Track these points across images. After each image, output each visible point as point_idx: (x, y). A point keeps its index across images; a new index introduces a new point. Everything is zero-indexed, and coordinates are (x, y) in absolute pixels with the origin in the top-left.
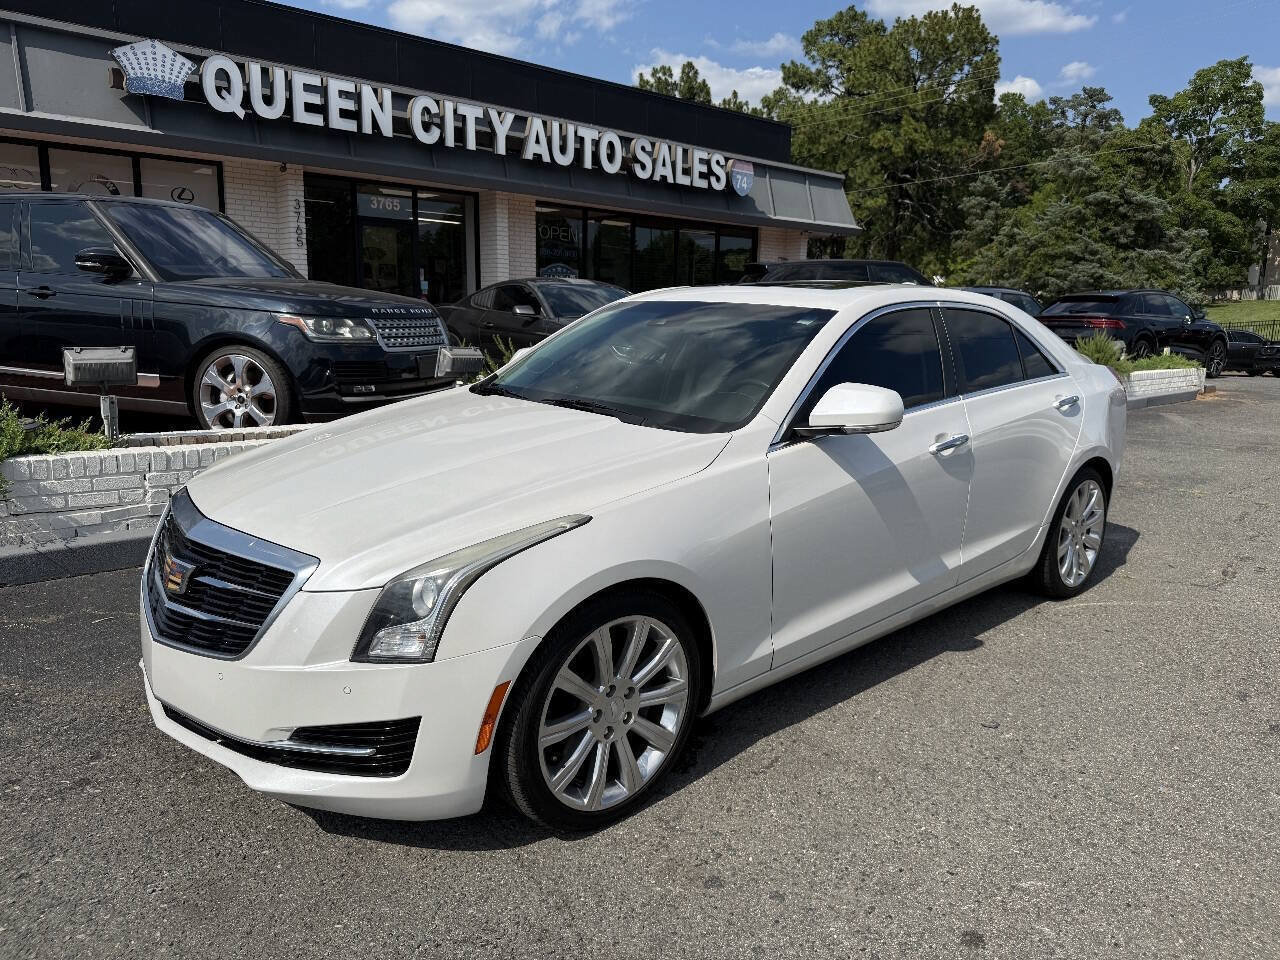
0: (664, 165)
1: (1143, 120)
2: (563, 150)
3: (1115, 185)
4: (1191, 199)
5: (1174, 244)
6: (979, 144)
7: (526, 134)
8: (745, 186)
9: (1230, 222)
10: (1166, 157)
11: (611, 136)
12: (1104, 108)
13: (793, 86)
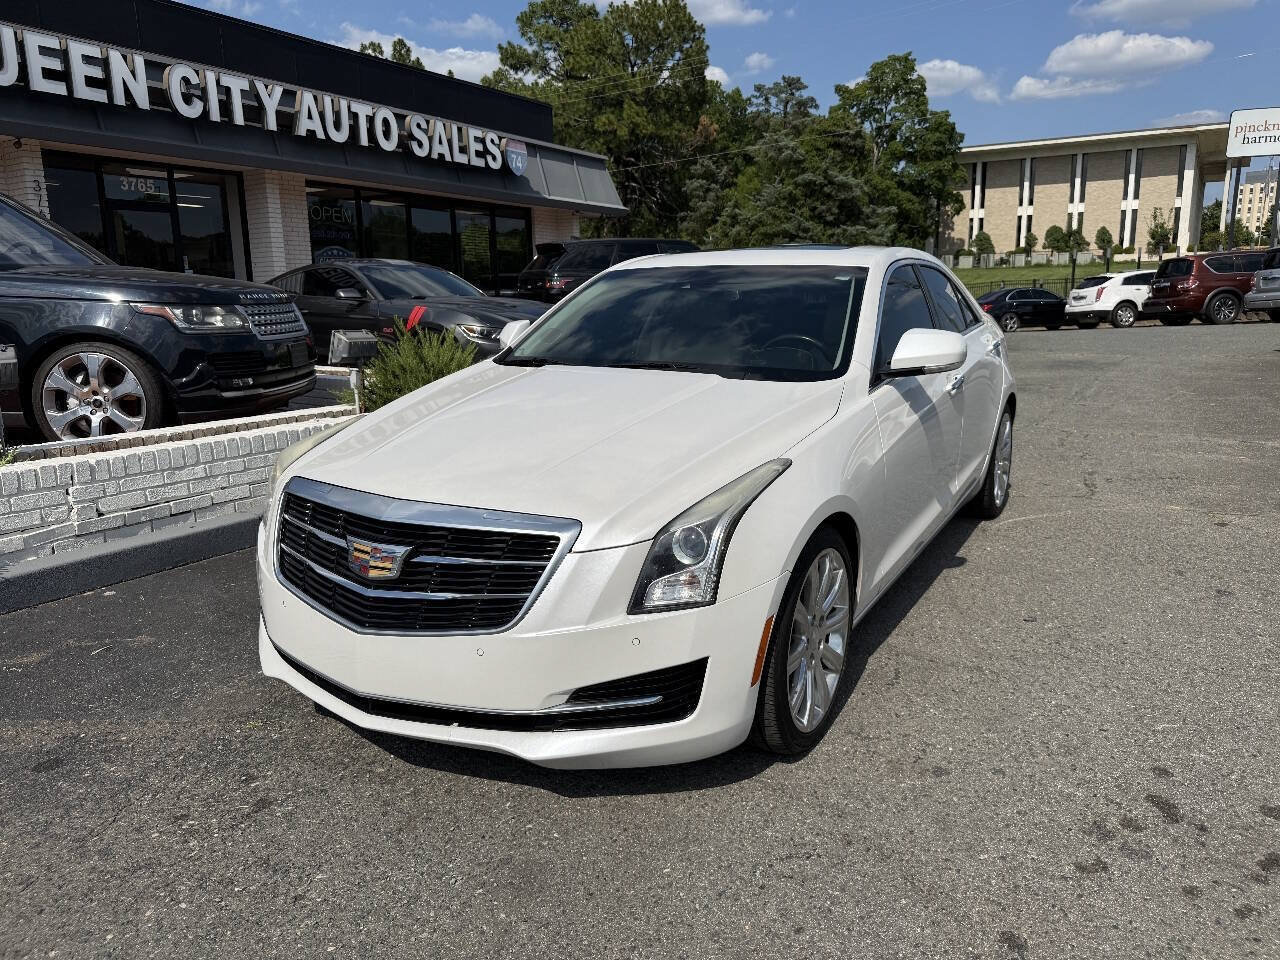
0: (440, 142)
1: (831, 108)
2: (337, 126)
3: (818, 168)
4: (877, 179)
5: (871, 220)
6: (696, 128)
7: (297, 108)
8: (520, 165)
9: (910, 201)
10: (859, 142)
11: (385, 113)
12: (801, 96)
13: (512, 67)
